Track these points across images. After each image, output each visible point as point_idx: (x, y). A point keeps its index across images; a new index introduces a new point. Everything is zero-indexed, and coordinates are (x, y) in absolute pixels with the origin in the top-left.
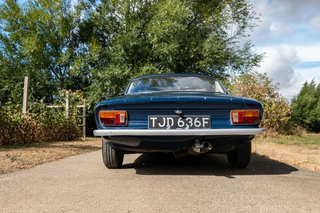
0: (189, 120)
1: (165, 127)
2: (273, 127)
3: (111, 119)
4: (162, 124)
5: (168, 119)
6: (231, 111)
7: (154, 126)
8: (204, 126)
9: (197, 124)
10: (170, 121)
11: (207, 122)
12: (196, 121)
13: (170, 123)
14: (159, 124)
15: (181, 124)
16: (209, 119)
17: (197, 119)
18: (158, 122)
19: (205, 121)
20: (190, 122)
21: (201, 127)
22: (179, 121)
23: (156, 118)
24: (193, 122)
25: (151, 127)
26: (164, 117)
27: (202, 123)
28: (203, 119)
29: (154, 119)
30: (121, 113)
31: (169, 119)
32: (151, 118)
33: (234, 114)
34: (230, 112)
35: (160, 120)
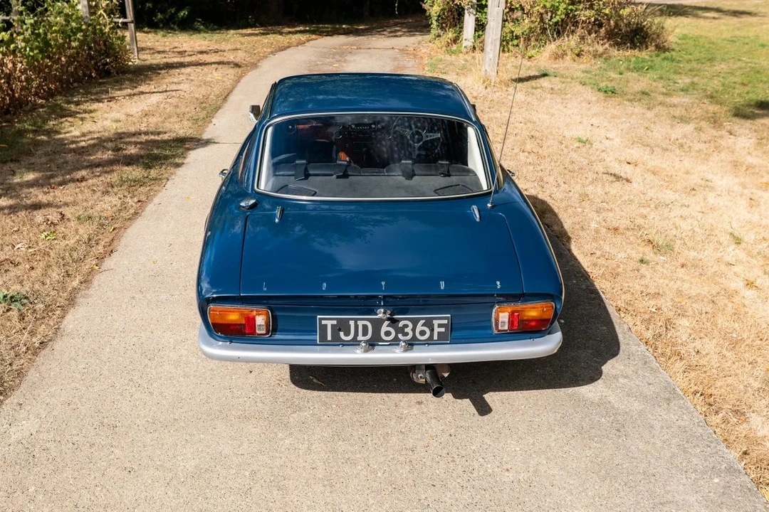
0: (406, 326)
1: (355, 343)
2: (600, 26)
3: (237, 327)
4: (347, 334)
5: (360, 323)
6: (497, 307)
7: (329, 338)
8: (435, 337)
9: (423, 333)
10: (365, 327)
11: (443, 330)
12: (419, 328)
13: (365, 334)
14: (342, 334)
15: (388, 333)
16: (448, 322)
17: (422, 322)
18: (340, 330)
19: (440, 326)
20: (406, 330)
21: (430, 342)
22: (384, 329)
23: (335, 322)
24: (414, 330)
25: (324, 340)
26: (352, 319)
27: (432, 330)
28: (436, 323)
29: (330, 323)
30: (259, 315)
31: (363, 325)
33: (501, 314)
34: (492, 307)
35: (342, 327)
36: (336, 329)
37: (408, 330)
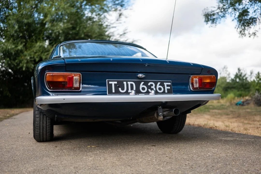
0: (152, 85)
1: (127, 93)
3: (62, 83)
4: (123, 89)
5: (129, 83)
6: (191, 76)
7: (114, 91)
8: (166, 92)
9: (160, 89)
10: (132, 85)
11: (169, 88)
12: (158, 86)
13: (132, 89)
14: (120, 89)
15: (143, 89)
16: (171, 84)
17: (159, 83)
18: (119, 87)
19: (168, 86)
20: (152, 87)
21: (164, 93)
22: (141, 86)
23: (116, 83)
24: (156, 87)
25: (111, 92)
26: (125, 81)
27: (164, 88)
28: (166, 84)
29: (113, 83)
30: (75, 76)
31: (131, 84)
32: (110, 83)
33: (194, 79)
34: (189, 77)
35: (120, 85)
36: (117, 87)
37: (153, 87)
